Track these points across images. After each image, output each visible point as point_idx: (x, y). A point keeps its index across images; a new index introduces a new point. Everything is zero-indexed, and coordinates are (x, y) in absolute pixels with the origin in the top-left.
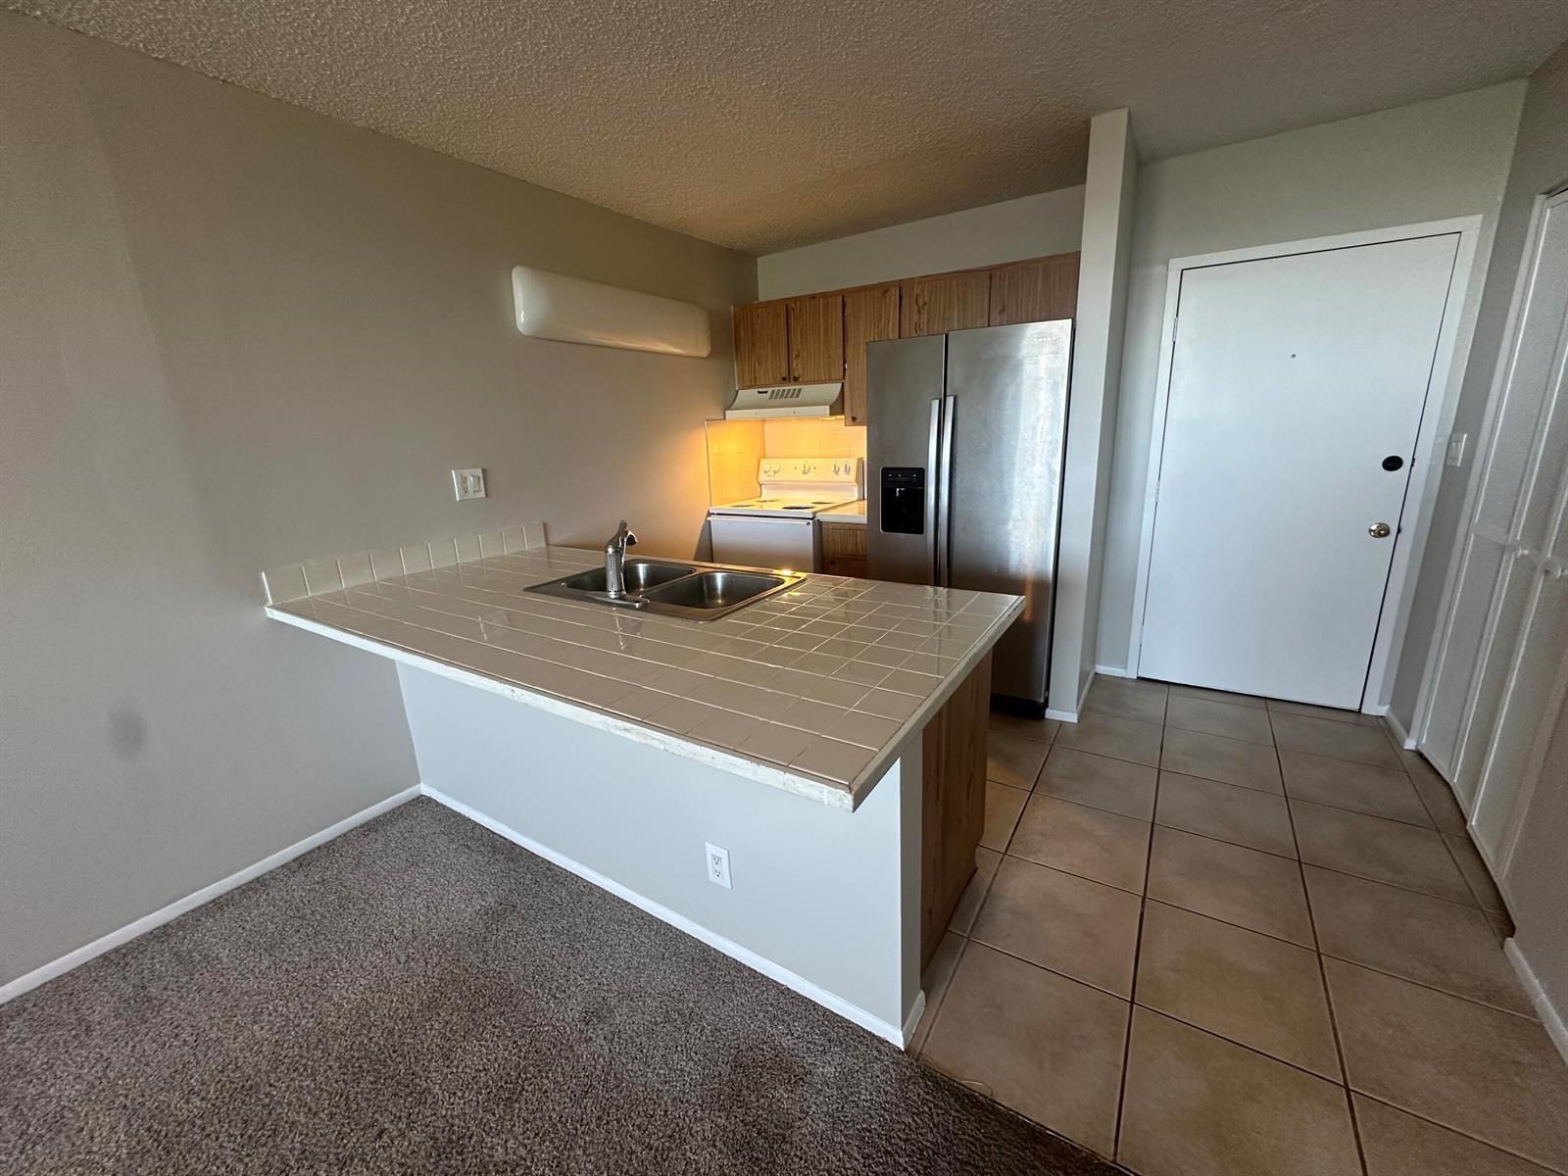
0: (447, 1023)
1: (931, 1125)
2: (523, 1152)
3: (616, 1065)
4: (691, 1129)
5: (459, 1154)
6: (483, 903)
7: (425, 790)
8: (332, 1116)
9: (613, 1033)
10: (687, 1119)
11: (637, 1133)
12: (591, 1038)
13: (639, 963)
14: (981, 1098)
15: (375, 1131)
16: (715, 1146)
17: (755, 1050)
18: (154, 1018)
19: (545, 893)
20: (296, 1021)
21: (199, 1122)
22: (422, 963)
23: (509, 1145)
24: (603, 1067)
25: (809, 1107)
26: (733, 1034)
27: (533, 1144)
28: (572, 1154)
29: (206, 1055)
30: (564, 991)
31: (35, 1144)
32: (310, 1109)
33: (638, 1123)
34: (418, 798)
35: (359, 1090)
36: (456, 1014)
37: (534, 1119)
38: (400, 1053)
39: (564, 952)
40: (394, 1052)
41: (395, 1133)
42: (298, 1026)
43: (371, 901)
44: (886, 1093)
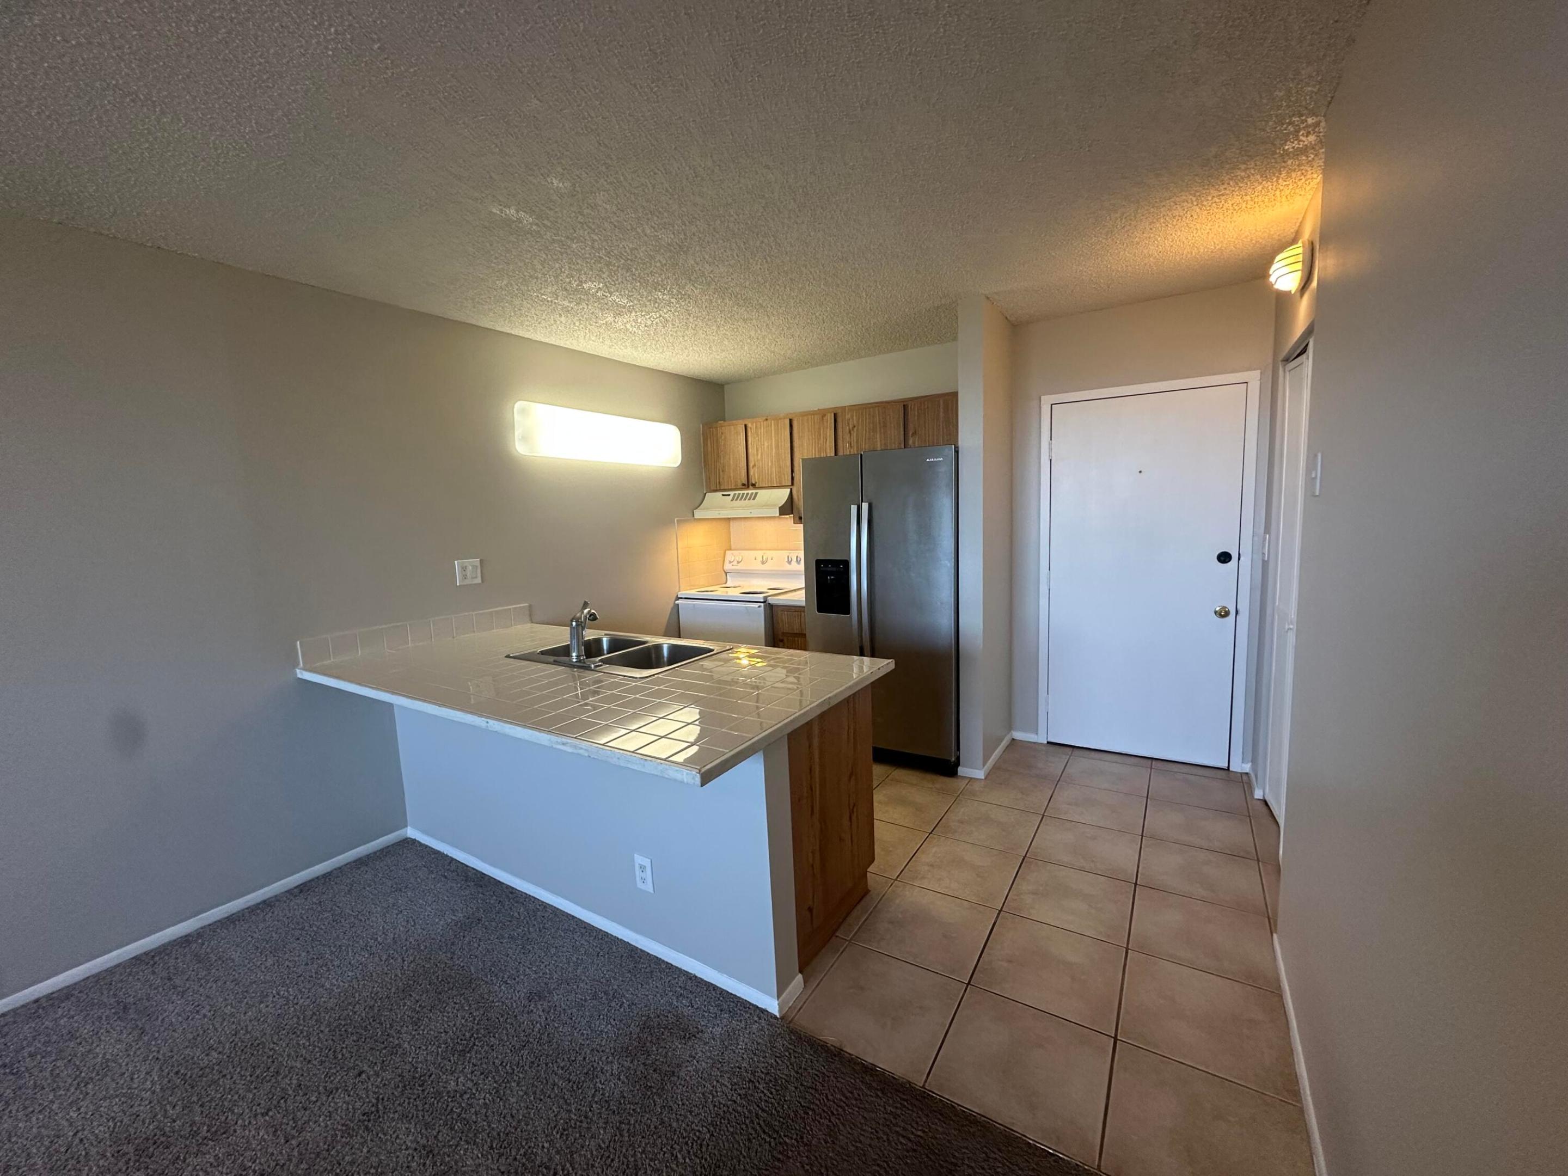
0: (417, 1001)
1: (789, 1064)
2: (470, 1084)
3: (550, 1029)
4: (602, 1069)
5: (420, 1086)
6: (454, 918)
7: (411, 832)
8: (322, 1063)
9: (550, 1007)
10: (600, 1063)
11: (560, 1072)
12: (532, 1011)
13: (578, 959)
14: (832, 1048)
15: (356, 1072)
16: (619, 1079)
17: (661, 1017)
18: (179, 1000)
19: (506, 910)
20: (295, 1001)
21: (216, 1068)
22: (400, 960)
23: (460, 1080)
24: (539, 1030)
25: (696, 1054)
26: (646, 1006)
27: (478, 1080)
28: (508, 1085)
29: (221, 1025)
30: (515, 979)
31: (87, 1083)
32: (305, 1059)
33: (562, 1065)
34: (404, 840)
35: (344, 1046)
36: (424, 995)
37: (481, 1064)
38: (378, 1021)
39: (517, 952)
40: (374, 1021)
41: (372, 1073)
42: (297, 1004)
43: (359, 917)
44: (758, 1044)
